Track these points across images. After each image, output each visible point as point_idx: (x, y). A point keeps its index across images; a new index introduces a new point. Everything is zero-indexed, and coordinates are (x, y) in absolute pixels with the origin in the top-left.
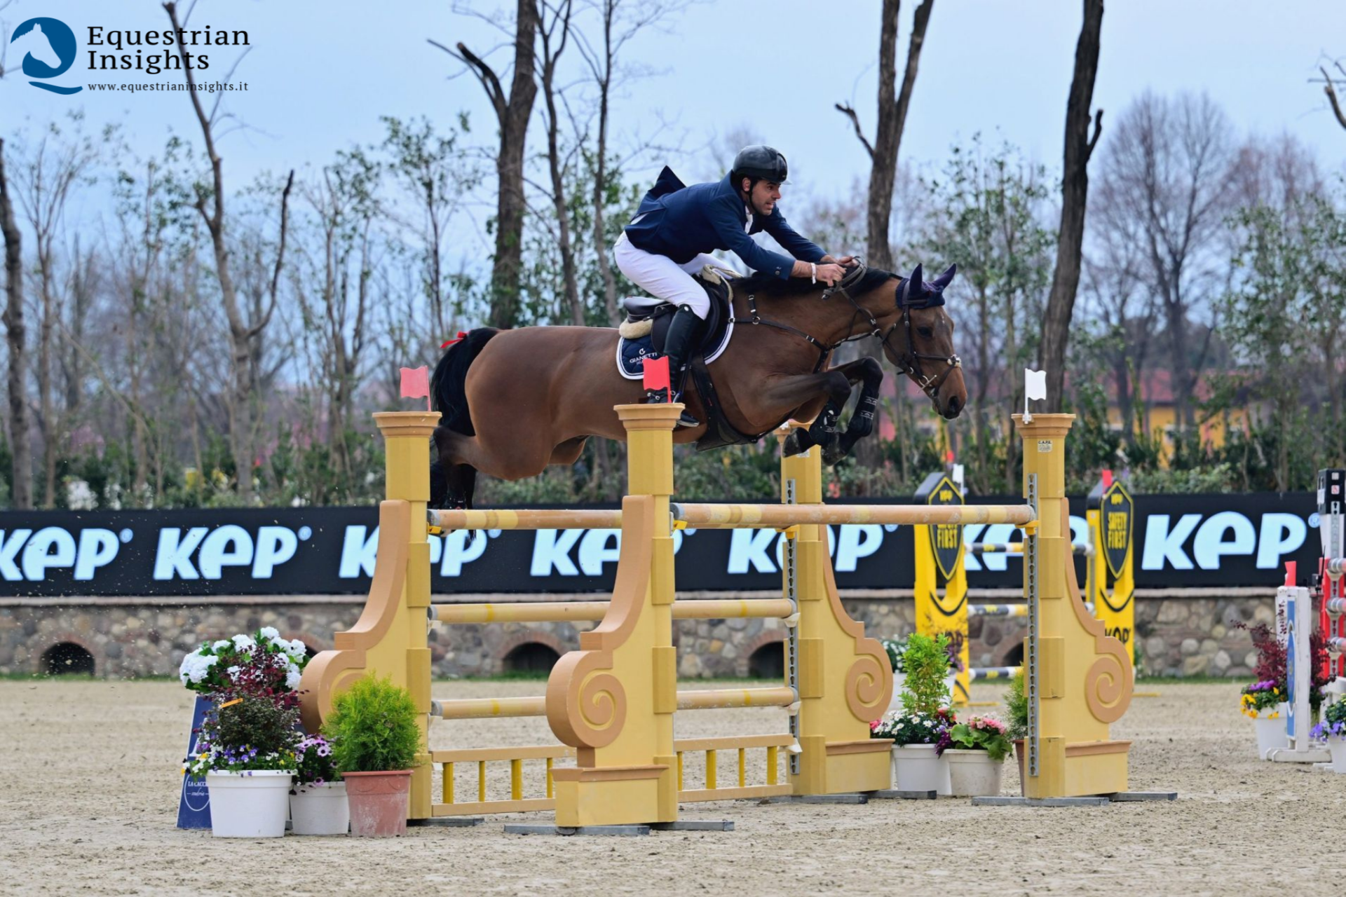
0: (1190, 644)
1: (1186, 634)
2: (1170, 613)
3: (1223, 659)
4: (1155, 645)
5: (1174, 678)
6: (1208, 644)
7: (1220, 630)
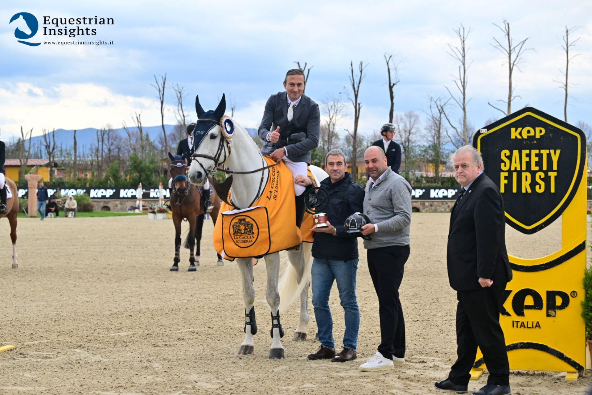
0: (438, 208)
1: (438, 206)
2: (435, 203)
3: (443, 210)
4: (433, 208)
5: (436, 212)
6: (441, 208)
7: (443, 206)
